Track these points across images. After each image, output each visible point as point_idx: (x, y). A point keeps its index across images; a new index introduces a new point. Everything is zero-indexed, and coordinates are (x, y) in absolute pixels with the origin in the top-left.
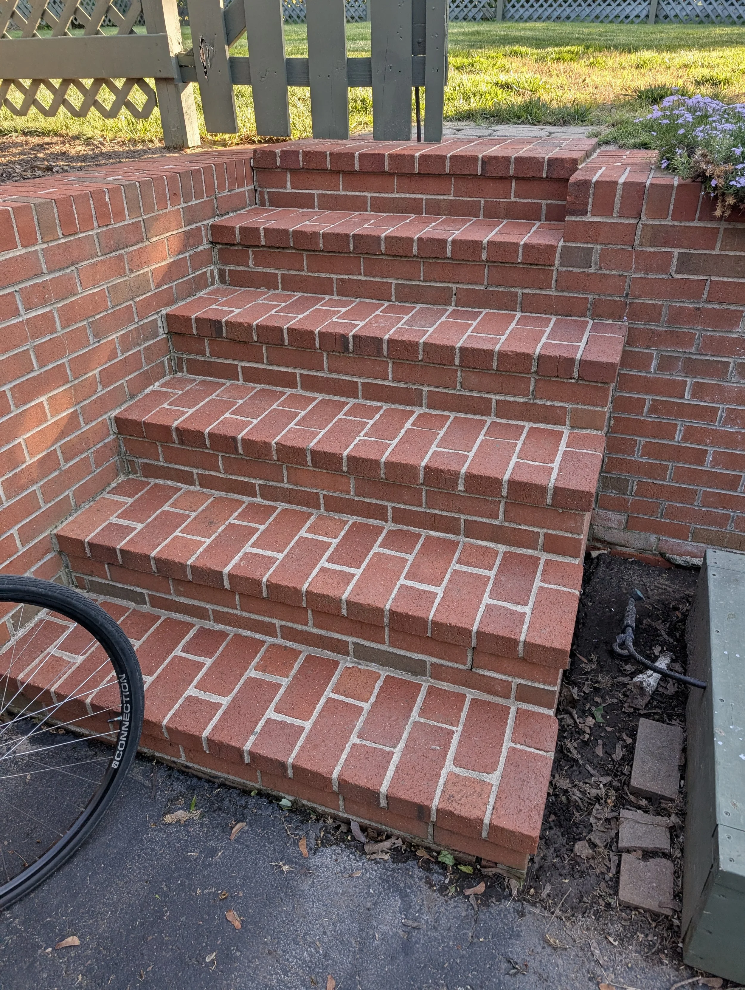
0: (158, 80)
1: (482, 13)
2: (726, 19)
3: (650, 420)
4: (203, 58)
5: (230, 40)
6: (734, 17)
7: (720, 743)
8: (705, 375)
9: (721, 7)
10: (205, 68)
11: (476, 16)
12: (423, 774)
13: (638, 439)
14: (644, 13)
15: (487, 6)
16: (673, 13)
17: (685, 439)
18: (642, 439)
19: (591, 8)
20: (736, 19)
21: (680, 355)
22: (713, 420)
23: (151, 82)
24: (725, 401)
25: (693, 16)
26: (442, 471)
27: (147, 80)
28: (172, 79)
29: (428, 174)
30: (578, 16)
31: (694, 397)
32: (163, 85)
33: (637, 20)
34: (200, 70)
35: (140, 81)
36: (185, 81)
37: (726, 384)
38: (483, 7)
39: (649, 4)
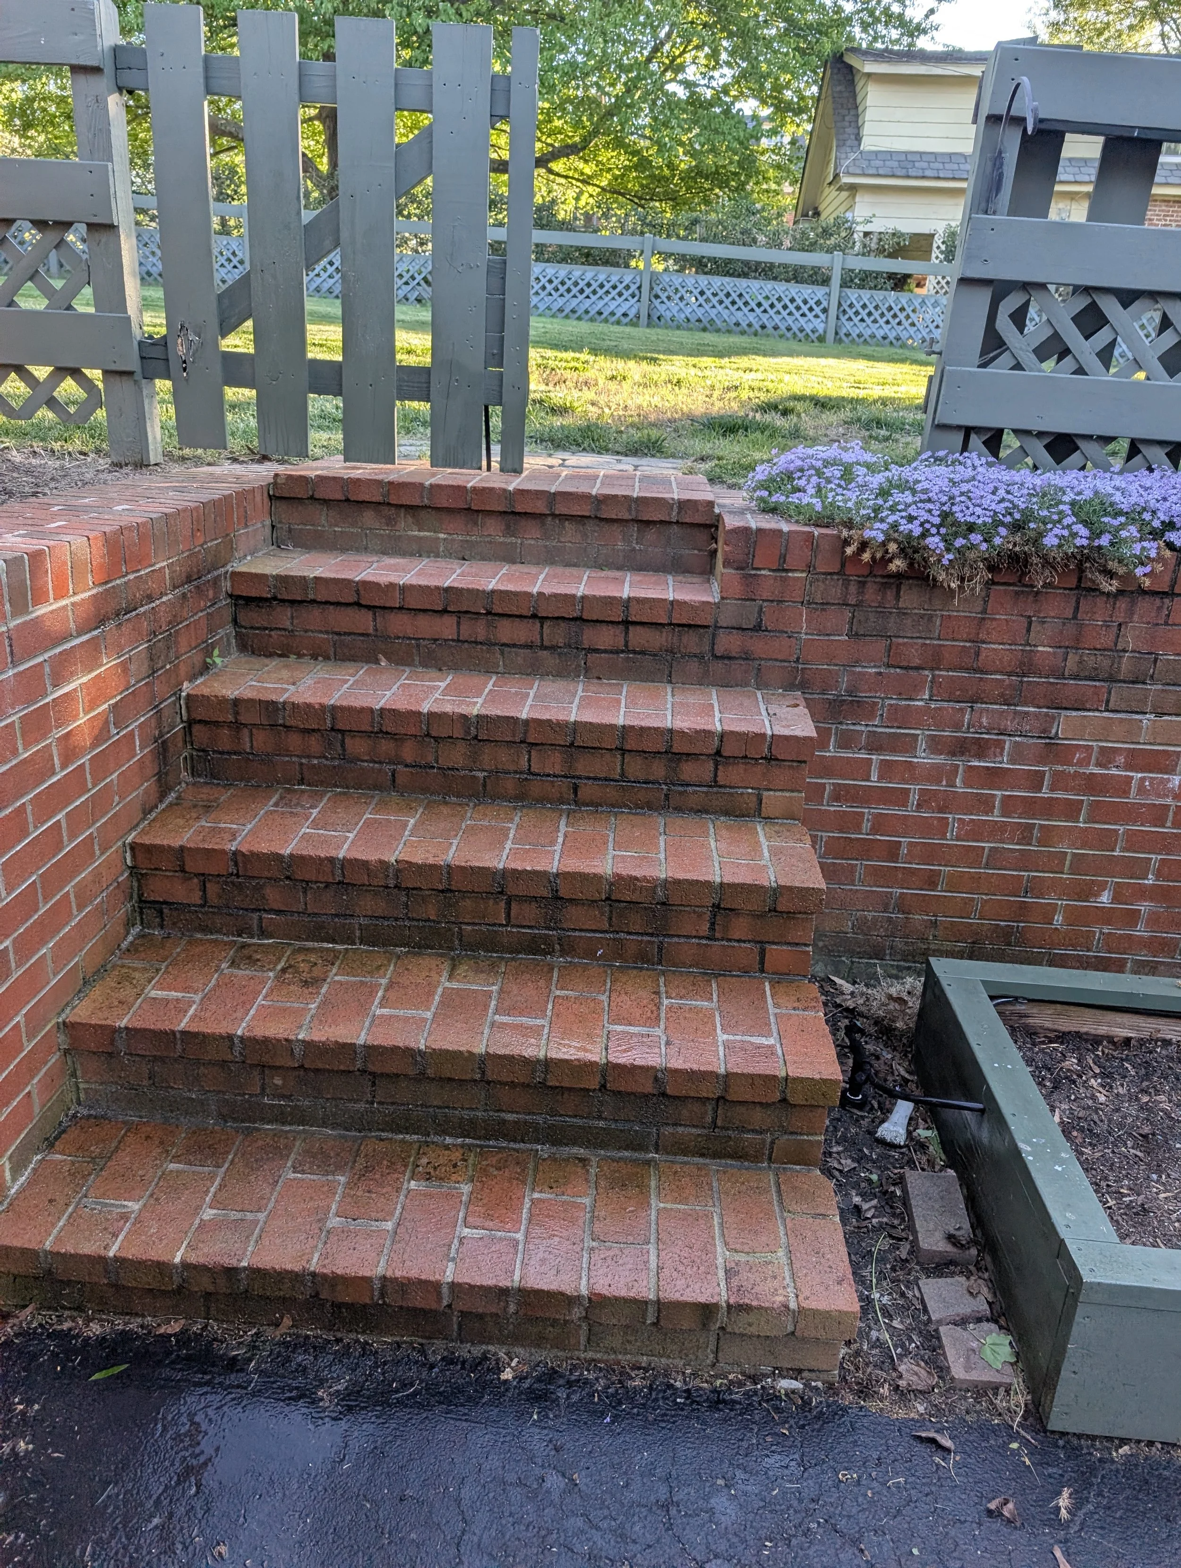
0: (106, 372)
1: (417, 293)
2: (734, 328)
3: (832, 809)
4: (181, 350)
5: (226, 328)
6: (744, 324)
7: (1030, 1158)
8: (894, 750)
9: (727, 311)
10: (185, 362)
11: (409, 296)
12: (695, 1269)
13: (819, 834)
14: (632, 313)
15: (422, 283)
16: (668, 315)
17: (874, 830)
18: (824, 834)
19: (564, 300)
20: (746, 328)
21: (863, 728)
22: (904, 804)
23: (95, 374)
24: (914, 780)
25: (693, 319)
26: (636, 879)
27: (87, 372)
28: (130, 374)
29: (526, 513)
30: (549, 308)
31: (881, 778)
32: (116, 381)
33: (625, 320)
34: (174, 365)
35: (75, 373)
36: (149, 377)
37: (915, 760)
38: (418, 284)
39: (639, 301)
